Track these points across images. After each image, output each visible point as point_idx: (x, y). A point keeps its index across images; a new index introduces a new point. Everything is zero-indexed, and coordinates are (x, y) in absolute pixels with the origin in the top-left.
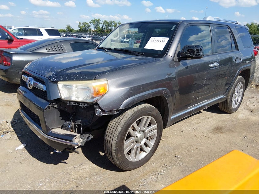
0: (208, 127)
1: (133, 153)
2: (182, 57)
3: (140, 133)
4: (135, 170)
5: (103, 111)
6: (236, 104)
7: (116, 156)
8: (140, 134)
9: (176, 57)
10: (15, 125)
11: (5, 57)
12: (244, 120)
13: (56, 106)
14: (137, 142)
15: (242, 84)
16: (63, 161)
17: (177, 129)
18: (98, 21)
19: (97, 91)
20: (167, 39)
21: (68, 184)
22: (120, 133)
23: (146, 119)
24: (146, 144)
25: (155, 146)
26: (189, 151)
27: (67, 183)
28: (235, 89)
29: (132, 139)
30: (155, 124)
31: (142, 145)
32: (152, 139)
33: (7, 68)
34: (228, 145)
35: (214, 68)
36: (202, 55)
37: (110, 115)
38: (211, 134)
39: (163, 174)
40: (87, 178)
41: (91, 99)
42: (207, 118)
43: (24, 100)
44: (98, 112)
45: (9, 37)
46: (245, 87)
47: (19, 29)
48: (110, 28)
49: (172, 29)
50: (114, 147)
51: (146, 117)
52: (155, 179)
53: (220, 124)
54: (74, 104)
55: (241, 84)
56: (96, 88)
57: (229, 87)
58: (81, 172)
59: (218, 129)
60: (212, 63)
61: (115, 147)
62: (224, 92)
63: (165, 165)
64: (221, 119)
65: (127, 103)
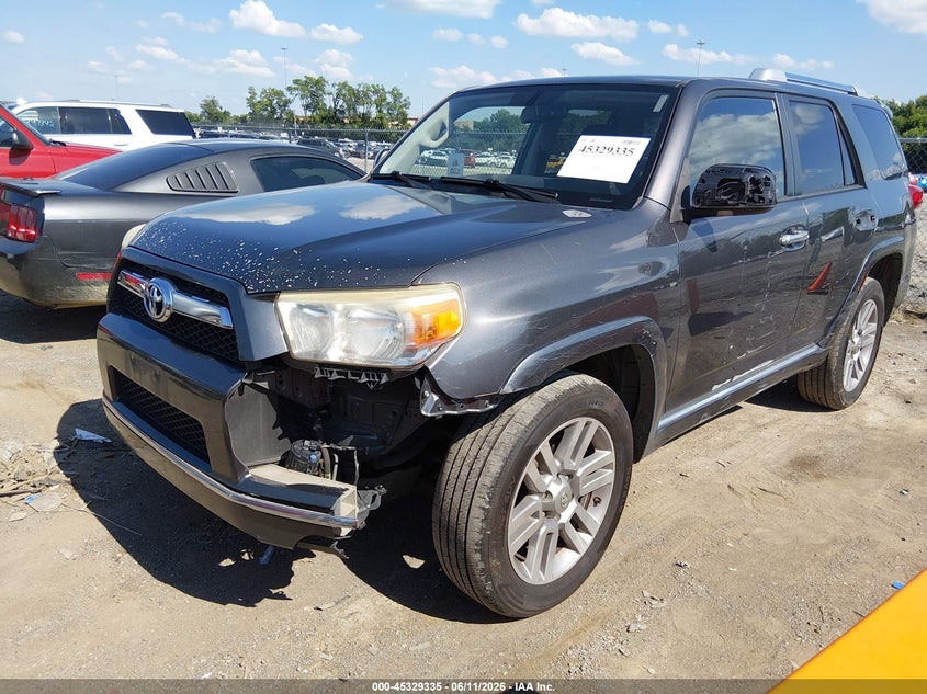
0: (769, 458)
1: (534, 553)
2: (698, 206)
3: (558, 481)
4: (542, 614)
5: (446, 399)
6: (854, 375)
7: (481, 565)
8: (561, 483)
9: (677, 207)
10: (73, 459)
11: (14, 209)
12: (889, 433)
13: (264, 385)
14: (547, 513)
15: (875, 305)
16: (274, 591)
17: (663, 465)
18: (319, 84)
19: (428, 326)
20: (641, 144)
21: (306, 671)
22: (497, 480)
23: (583, 429)
24: (576, 522)
25: (608, 526)
26: (721, 543)
27: (304, 667)
28: (853, 323)
29: (534, 501)
30: (607, 448)
31: (563, 524)
32: (596, 503)
33: (26, 247)
34: (850, 520)
35: (796, 248)
36: (771, 201)
37: (470, 413)
38: (784, 483)
39: (644, 627)
40: (374, 649)
41: (403, 356)
42: (759, 426)
43: (133, 363)
44: (430, 405)
45: (15, 136)
46: (884, 315)
47: (40, 110)
48: (361, 109)
49: (658, 108)
50: (475, 531)
51: (582, 421)
52: (618, 646)
53: (809, 447)
54: (339, 373)
55: (870, 307)
56: (426, 316)
57: (836, 317)
58: (347, 625)
59: (805, 465)
60: (789, 232)
61: (480, 533)
62: (821, 332)
63: (646, 594)
64: (808, 429)
65: (529, 369)
